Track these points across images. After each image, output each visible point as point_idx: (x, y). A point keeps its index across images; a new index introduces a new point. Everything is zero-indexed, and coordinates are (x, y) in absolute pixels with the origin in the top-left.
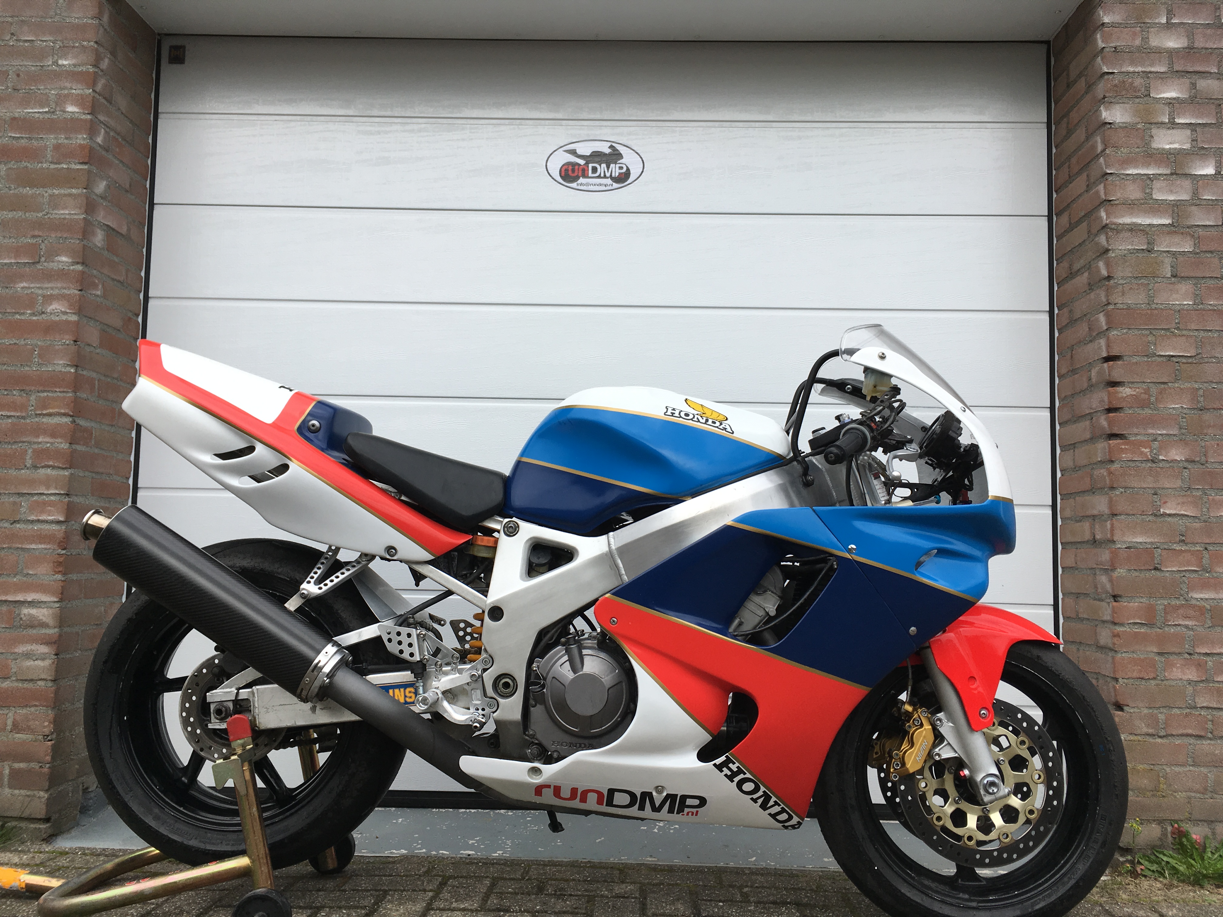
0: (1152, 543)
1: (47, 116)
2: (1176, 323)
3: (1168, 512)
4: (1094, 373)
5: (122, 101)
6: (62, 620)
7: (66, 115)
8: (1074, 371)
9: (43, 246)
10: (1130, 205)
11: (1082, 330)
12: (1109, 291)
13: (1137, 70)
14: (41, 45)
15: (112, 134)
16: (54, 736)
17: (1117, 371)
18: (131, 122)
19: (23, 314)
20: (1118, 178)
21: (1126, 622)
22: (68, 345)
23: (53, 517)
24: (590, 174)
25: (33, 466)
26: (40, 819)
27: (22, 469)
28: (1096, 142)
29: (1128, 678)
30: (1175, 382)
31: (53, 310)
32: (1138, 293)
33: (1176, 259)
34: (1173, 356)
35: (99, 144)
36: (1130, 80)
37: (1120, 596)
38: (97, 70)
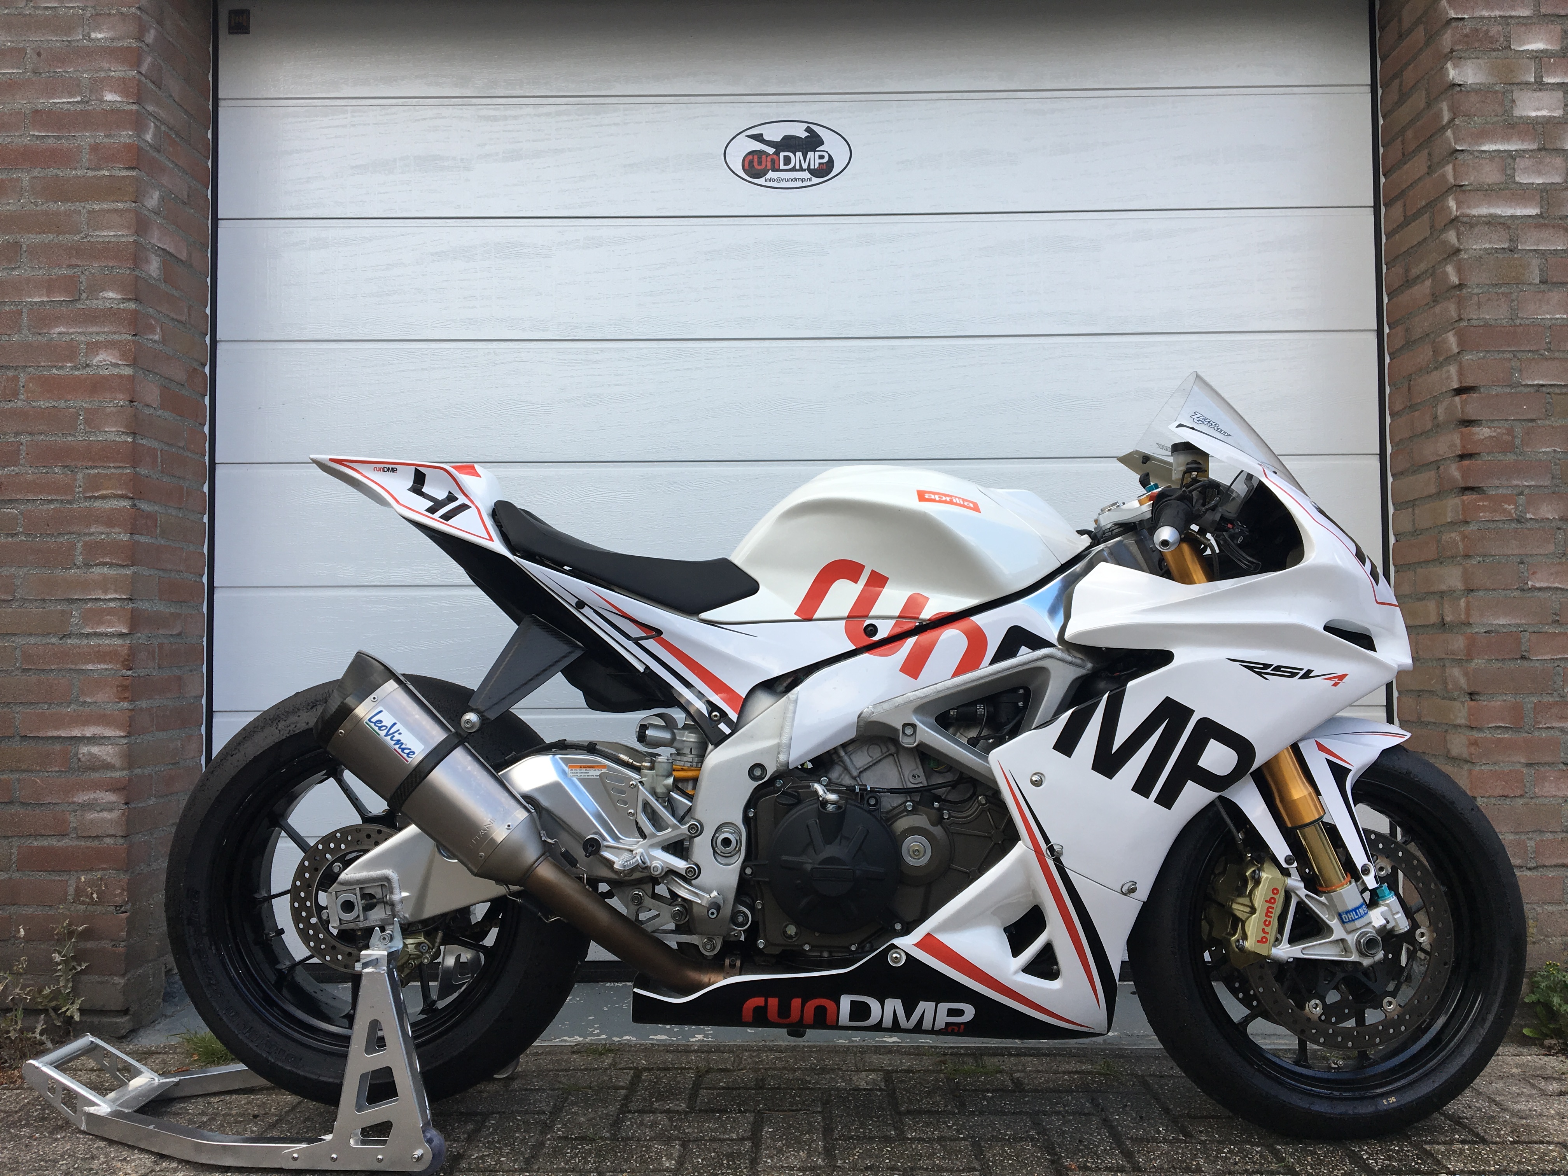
0: (1519, 625)
1: (80, 107)
2: (1546, 343)
3: (1538, 585)
4: (1440, 410)
5: (174, 86)
6: (131, 759)
7: (104, 106)
8: (1412, 407)
9: (83, 278)
10: (1487, 190)
11: (1424, 354)
12: (1461, 304)
13: (1493, 15)
14: (66, 13)
15: (163, 128)
16: (129, 907)
17: (1472, 406)
18: (186, 112)
19: (62, 367)
20: (1471, 157)
21: (1486, 726)
22: (122, 406)
23: (114, 629)
24: (782, 167)
25: (84, 564)
26: (117, 1011)
27: (70, 568)
28: (1441, 110)
29: (1489, 797)
30: (1546, 419)
31: (101, 362)
32: (1498, 305)
33: (1547, 260)
34: (1542, 385)
35: (147, 141)
36: (1485, 28)
37: (1478, 694)
38: (141, 45)
